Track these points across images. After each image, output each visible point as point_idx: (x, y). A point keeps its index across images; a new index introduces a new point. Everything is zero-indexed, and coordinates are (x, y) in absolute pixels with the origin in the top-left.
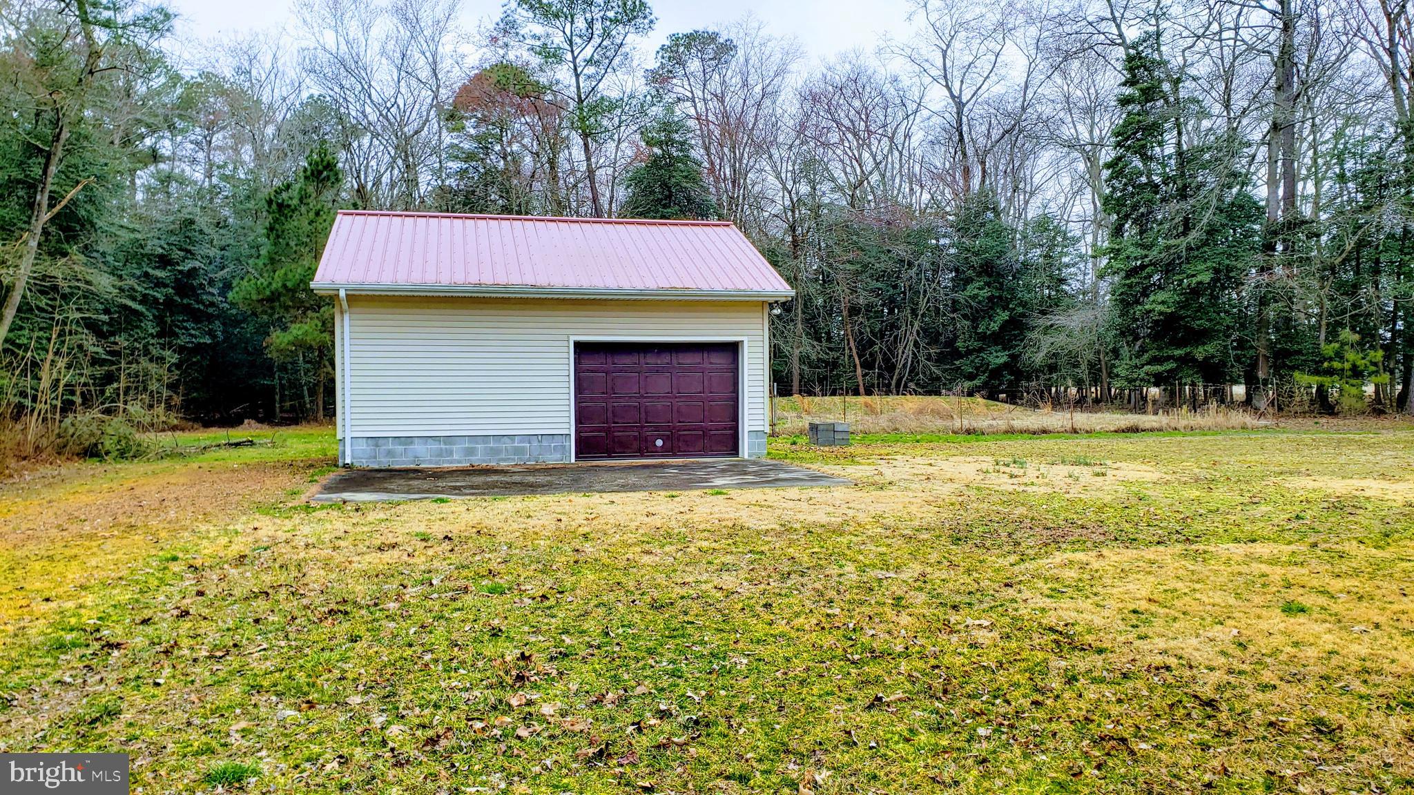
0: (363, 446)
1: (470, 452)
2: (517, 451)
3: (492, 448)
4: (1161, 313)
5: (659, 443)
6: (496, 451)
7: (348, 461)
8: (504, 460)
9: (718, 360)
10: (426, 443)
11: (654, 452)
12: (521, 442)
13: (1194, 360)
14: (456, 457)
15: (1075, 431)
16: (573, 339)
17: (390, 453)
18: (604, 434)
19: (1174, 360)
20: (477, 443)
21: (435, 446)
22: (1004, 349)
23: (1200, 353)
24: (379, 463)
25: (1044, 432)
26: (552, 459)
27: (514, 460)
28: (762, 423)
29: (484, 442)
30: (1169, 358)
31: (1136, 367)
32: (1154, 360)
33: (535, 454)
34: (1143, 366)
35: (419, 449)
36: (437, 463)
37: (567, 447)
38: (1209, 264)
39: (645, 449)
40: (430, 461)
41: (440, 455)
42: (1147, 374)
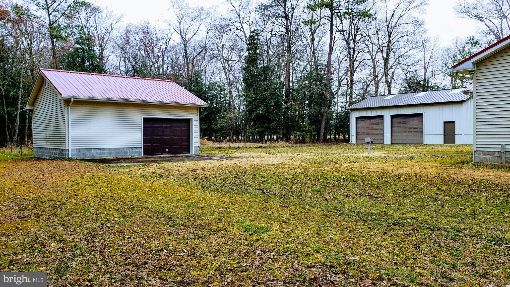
0: (75, 152)
1: (110, 153)
2: (126, 153)
3: (117, 152)
4: (262, 114)
5: (167, 150)
6: (118, 153)
7: (70, 157)
8: (121, 156)
9: (184, 125)
10: (96, 151)
11: (166, 153)
12: (126, 150)
13: (270, 128)
14: (105, 155)
15: (246, 148)
16: (142, 117)
17: (84, 154)
18: (150, 147)
19: (264, 128)
20: (112, 150)
21: (98, 151)
22: (205, 123)
23: (271, 125)
24: (80, 157)
25: (239, 148)
26: (136, 155)
27: (124, 156)
28: (197, 143)
29: (115, 150)
30: (262, 127)
31: (253, 129)
32: (258, 128)
33: (131, 154)
34: (256, 129)
35: (93, 152)
36: (99, 157)
37: (141, 152)
38: (273, 100)
39: (162, 151)
40: (97, 157)
41: (100, 154)
42: (257, 131)
